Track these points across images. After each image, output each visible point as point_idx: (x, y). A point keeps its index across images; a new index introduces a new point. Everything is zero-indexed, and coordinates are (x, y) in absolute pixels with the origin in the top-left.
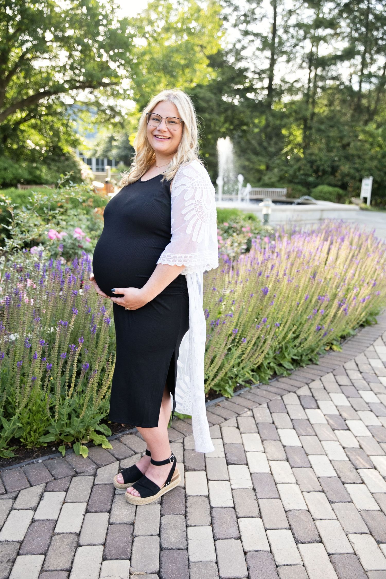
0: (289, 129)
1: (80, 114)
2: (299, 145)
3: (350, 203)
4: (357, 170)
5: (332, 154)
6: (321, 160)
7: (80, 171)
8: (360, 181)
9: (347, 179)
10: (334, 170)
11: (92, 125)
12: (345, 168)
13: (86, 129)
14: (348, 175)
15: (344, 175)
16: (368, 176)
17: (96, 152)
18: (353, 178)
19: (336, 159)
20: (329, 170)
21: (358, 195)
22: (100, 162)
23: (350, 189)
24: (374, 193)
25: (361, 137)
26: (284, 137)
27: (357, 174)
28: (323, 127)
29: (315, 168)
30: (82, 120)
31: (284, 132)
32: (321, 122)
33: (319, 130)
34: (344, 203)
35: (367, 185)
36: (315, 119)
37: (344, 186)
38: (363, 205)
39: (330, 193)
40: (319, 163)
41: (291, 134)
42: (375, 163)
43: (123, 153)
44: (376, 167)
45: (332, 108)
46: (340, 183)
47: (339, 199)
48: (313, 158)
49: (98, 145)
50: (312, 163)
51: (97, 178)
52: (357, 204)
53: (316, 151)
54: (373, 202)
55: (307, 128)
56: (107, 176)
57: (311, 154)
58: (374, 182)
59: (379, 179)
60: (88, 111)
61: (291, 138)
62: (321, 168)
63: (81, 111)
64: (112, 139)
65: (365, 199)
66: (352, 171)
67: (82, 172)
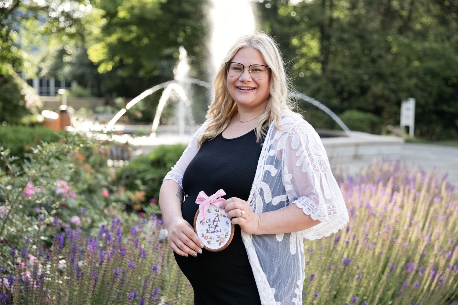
0: (301, 39)
1: (24, 22)
2: (315, 59)
3: (389, 133)
4: (394, 91)
5: (360, 71)
6: (346, 78)
7: (23, 97)
8: (399, 104)
9: (380, 103)
10: (364, 90)
11: (39, 37)
12: (378, 88)
13: (31, 42)
14: (382, 97)
15: (377, 98)
16: (407, 99)
17: (40, 70)
18: (388, 100)
19: (366, 77)
20: (357, 91)
21: (397, 123)
22: (44, 83)
23: (385, 115)
24: (418, 119)
25: (395, 49)
26: (295, 48)
27: (393, 97)
28: (346, 36)
29: (338, 87)
30: (27, 29)
31: (295, 42)
32: (342, 30)
33: (341, 40)
34: (379, 133)
35: (408, 109)
36: (335, 26)
37: (378, 111)
38: (405, 136)
39: (362, 121)
40: (343, 82)
41: (304, 44)
42: (414, 81)
43: (79, 71)
44: (416, 86)
45: (356, 12)
46: (372, 107)
47: (374, 129)
48: (336, 76)
49: (43, 60)
50: (334, 82)
51: (46, 106)
52: (398, 135)
53: (339, 68)
54: (418, 132)
55: (324, 38)
56: (60, 103)
57: (333, 72)
58: (418, 106)
59: (422, 102)
60: (36, 17)
61: (304, 50)
62: (347, 89)
63: (26, 18)
64: (62, 53)
65: (407, 128)
66: (387, 92)
67: (26, 98)
